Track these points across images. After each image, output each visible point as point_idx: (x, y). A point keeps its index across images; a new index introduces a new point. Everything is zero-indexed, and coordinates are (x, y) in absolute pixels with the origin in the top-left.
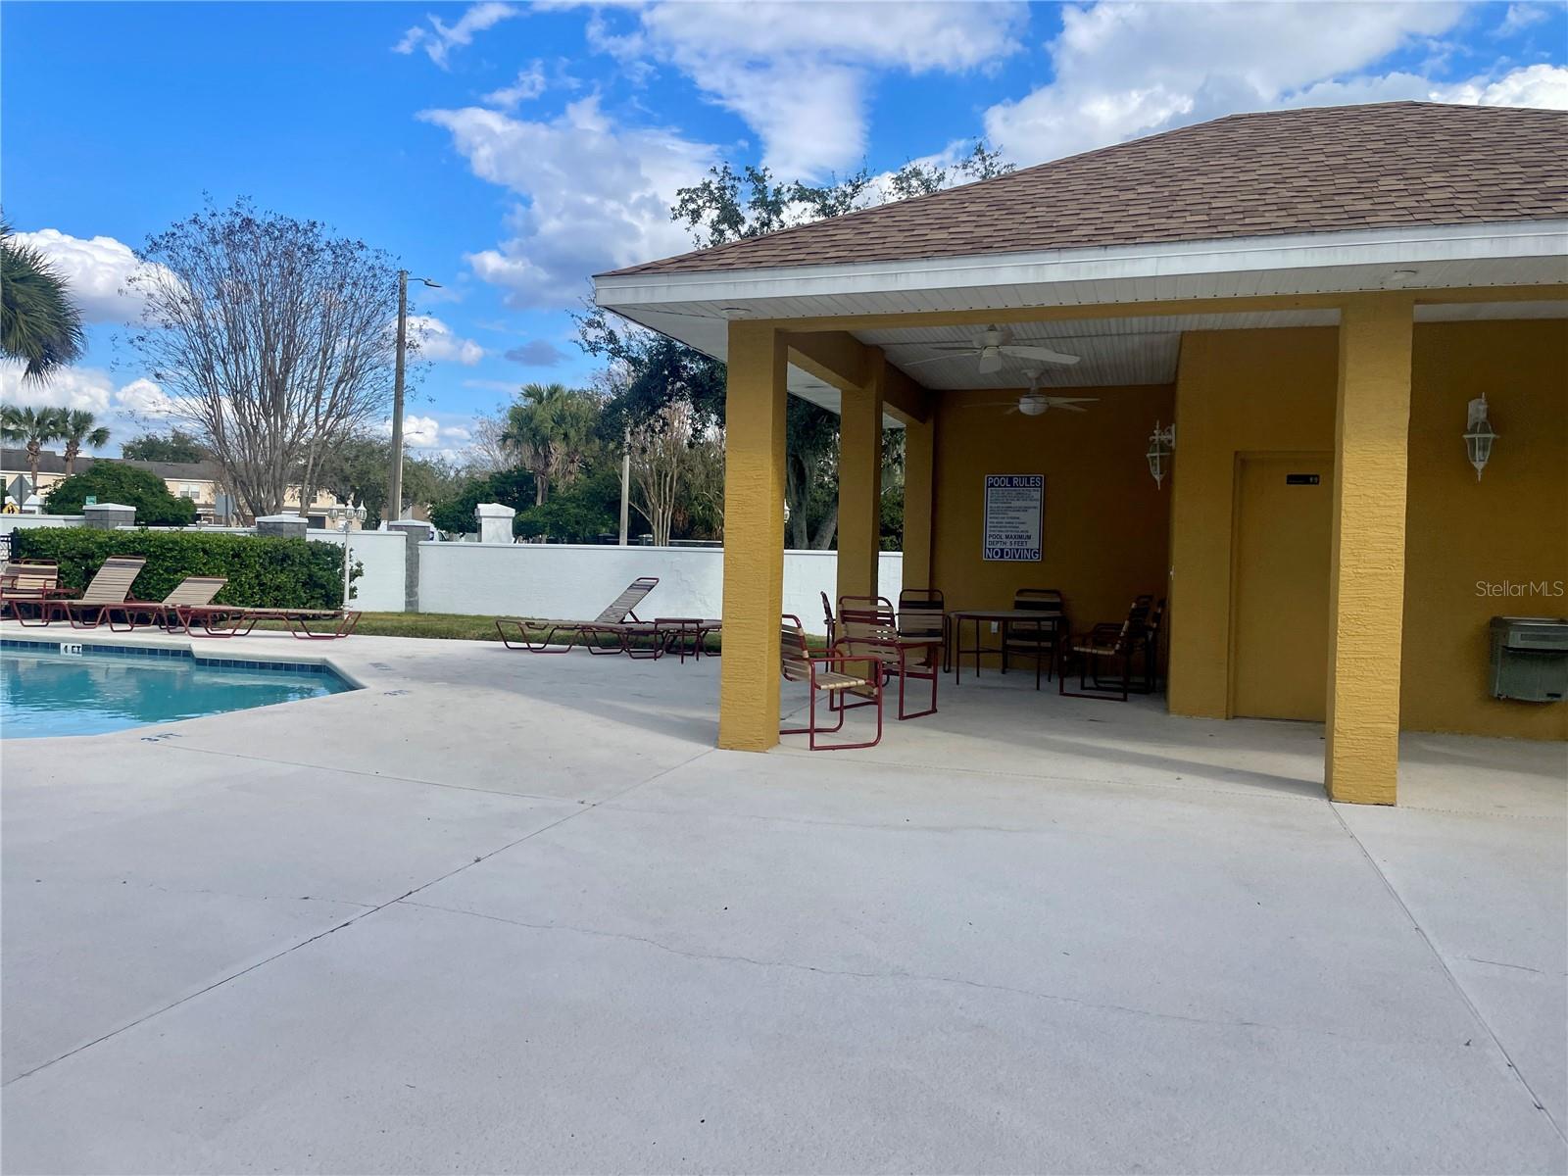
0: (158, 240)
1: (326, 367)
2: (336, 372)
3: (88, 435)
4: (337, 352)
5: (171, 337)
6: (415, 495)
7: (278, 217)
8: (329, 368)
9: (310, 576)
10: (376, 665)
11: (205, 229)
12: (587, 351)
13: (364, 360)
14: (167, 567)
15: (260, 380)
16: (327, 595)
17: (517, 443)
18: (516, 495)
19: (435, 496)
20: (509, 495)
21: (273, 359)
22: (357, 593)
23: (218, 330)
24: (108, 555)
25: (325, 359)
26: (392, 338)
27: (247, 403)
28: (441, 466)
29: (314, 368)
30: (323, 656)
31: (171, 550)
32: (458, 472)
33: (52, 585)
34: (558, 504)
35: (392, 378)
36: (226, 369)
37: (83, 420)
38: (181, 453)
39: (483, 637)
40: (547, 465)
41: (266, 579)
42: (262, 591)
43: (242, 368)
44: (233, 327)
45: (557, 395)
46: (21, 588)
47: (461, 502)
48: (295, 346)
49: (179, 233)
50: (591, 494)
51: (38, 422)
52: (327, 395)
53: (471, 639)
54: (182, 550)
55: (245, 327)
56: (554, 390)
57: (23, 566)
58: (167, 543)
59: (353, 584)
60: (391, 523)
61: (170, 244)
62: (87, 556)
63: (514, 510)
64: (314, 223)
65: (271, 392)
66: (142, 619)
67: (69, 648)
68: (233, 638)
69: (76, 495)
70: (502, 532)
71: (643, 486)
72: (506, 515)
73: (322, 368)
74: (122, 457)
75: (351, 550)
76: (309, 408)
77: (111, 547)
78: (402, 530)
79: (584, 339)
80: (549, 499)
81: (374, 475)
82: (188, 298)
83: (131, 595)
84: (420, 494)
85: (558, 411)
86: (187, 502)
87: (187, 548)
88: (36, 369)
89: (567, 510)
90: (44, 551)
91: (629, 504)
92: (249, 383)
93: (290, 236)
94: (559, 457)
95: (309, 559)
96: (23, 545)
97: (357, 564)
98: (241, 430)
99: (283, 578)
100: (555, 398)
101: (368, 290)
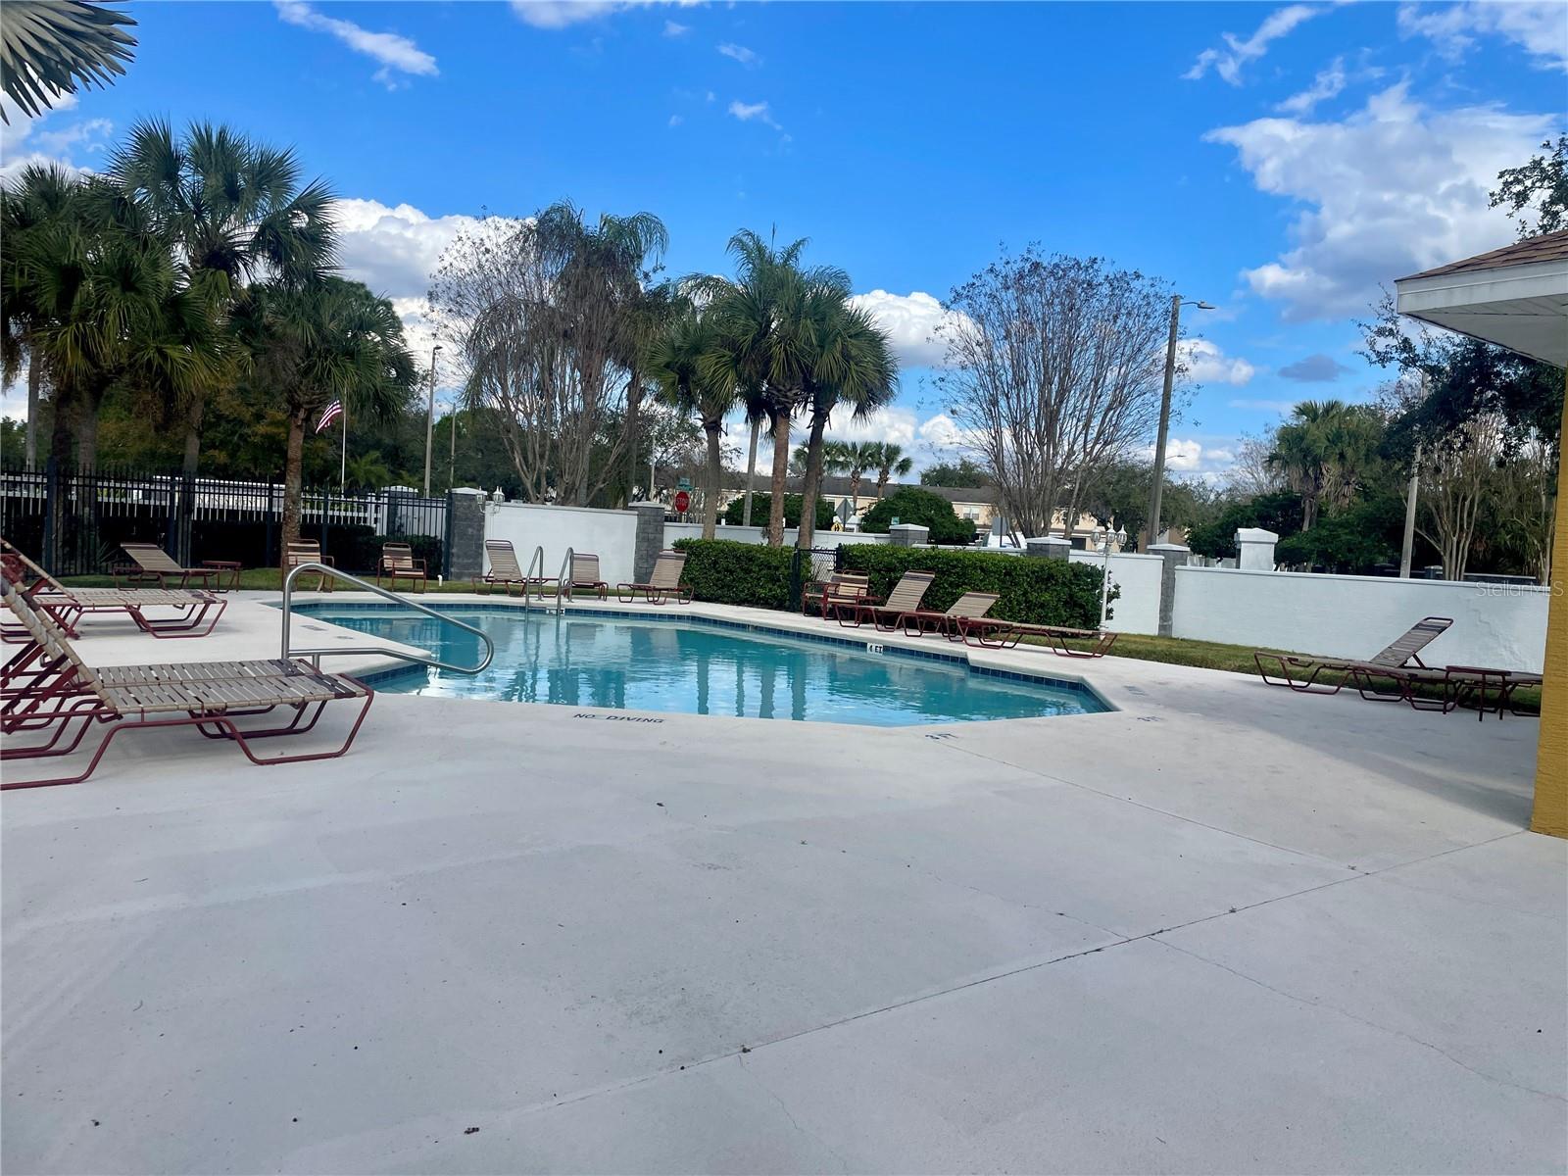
0: (961, 290)
1: (1096, 396)
2: (1106, 400)
3: (895, 464)
4: (1107, 382)
5: (965, 377)
6: (1174, 518)
7: (1063, 258)
8: (1100, 397)
9: (1071, 596)
10: (1130, 689)
11: (1000, 277)
12: (1374, 362)
13: (1133, 386)
14: (952, 582)
15: (1037, 411)
16: (1085, 615)
17: (1285, 465)
18: (1280, 519)
19: (1194, 519)
20: (1271, 518)
21: (1050, 392)
22: (1114, 614)
23: (1004, 368)
24: (907, 569)
25: (1096, 389)
26: (1161, 363)
27: (1024, 433)
28: (1201, 490)
29: (1086, 397)
30: (1081, 675)
31: (955, 567)
32: (1218, 495)
33: (864, 593)
34: (1328, 529)
35: (1158, 404)
36: (1008, 403)
37: (893, 451)
38: (964, 479)
39: (1240, 669)
40: (1318, 487)
41: (1032, 596)
42: (1029, 608)
43: (1023, 401)
44: (1017, 365)
45: (1334, 412)
46: (842, 594)
47: (1220, 526)
48: (1069, 378)
49: (978, 283)
50: (1368, 519)
51: (860, 454)
52: (1096, 423)
53: (1226, 670)
54: (965, 567)
55: (1027, 363)
56: (1331, 406)
57: (844, 576)
58: (952, 561)
59: (1110, 606)
60: (1149, 547)
61: (970, 294)
62: (890, 569)
63: (1277, 535)
64: (1096, 259)
65: (1046, 422)
66: (928, 626)
67: (874, 648)
68: (1002, 650)
70: (1263, 558)
71: (1434, 510)
72: (1267, 540)
73: (1093, 397)
74: (920, 484)
75: (1110, 572)
76: (1079, 436)
77: (909, 562)
78: (1159, 554)
79: (1372, 348)
80: (1318, 524)
81: (1134, 498)
82: (981, 341)
83: (922, 605)
84: (1179, 518)
85: (1334, 429)
86: (969, 523)
87: (968, 566)
88: (861, 410)
89: (1339, 536)
90: (859, 563)
91: (1415, 532)
92: (1028, 415)
93: (1072, 274)
94: (1333, 479)
95: (1070, 580)
96: (845, 558)
97: (1114, 586)
98: (1018, 459)
99: (1047, 596)
100: (1331, 415)
101: (1141, 318)
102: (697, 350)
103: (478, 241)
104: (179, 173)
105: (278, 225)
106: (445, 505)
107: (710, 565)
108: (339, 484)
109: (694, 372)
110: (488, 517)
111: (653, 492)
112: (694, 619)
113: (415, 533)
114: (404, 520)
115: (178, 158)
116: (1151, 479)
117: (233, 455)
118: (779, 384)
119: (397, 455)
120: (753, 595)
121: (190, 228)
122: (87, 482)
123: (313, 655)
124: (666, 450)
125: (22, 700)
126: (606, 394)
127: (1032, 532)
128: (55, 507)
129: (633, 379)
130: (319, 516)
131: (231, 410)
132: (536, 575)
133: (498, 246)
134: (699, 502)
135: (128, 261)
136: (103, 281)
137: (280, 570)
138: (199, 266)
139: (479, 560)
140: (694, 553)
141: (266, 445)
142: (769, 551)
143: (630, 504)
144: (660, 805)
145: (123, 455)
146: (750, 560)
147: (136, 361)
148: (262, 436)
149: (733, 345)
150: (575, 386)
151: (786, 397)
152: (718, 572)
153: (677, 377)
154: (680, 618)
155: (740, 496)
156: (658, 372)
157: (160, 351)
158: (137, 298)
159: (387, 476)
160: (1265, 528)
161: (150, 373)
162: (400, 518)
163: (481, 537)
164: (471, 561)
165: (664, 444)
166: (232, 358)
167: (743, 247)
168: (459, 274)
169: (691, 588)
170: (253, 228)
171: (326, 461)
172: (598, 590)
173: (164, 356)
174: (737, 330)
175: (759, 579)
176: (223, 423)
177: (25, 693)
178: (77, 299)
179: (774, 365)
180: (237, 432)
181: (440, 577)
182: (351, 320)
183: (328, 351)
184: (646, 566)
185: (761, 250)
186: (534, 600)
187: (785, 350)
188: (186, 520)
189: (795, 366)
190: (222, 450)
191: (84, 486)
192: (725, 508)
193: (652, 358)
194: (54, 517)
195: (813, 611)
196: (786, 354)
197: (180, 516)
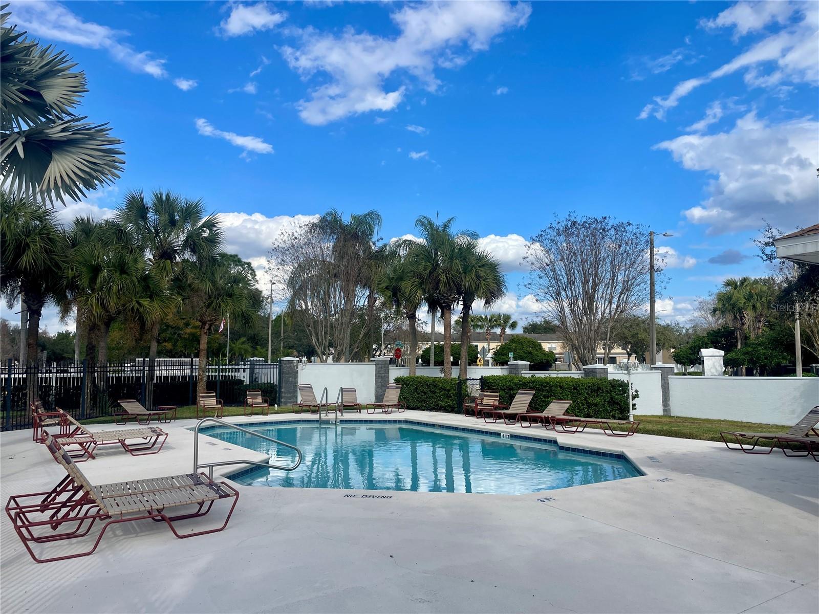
0: (535, 238)
1: (613, 287)
2: (619, 288)
3: (509, 324)
4: (619, 279)
5: (541, 281)
6: (664, 344)
7: (588, 218)
8: (615, 287)
9: (612, 398)
10: (651, 458)
11: (555, 230)
12: (766, 260)
13: (633, 281)
14: (544, 395)
15: (582, 296)
16: (621, 408)
17: (723, 313)
18: (724, 342)
19: (675, 344)
20: (719, 342)
21: (588, 286)
22: (636, 407)
23: (562, 276)
24: (519, 389)
25: (613, 283)
26: (647, 268)
27: (576, 309)
28: (677, 328)
29: (608, 288)
30: (622, 450)
31: (545, 387)
32: (687, 330)
33: (497, 403)
34: (751, 347)
35: (648, 289)
36: (566, 293)
37: (507, 318)
38: (545, 329)
39: (712, 439)
40: (743, 324)
41: (590, 400)
42: (589, 407)
43: (574, 292)
44: (569, 274)
45: (746, 283)
46: (486, 403)
47: (690, 348)
48: (598, 278)
49: (544, 234)
50: (774, 341)
51: (490, 321)
52: (615, 300)
53: (704, 440)
54: (551, 387)
55: (574, 272)
56: (744, 281)
57: (485, 393)
58: (543, 383)
59: (634, 402)
60: (652, 366)
61: (540, 239)
62: (511, 389)
63: (723, 352)
64: (605, 217)
65: (588, 303)
66: (534, 420)
67: (505, 436)
68: (576, 434)
69: (505, 352)
70: (717, 364)
71: (811, 334)
72: (718, 355)
73: (612, 288)
74: (523, 332)
75: (632, 384)
76: (606, 308)
77: (520, 385)
78: (658, 370)
79: (763, 252)
80: (746, 344)
81: (641, 335)
82: (549, 263)
83: (529, 408)
84: (667, 344)
85: (747, 293)
86: (551, 353)
87: (553, 386)
88: (488, 302)
89: (759, 351)
90: (493, 386)
91: (801, 346)
92: (577, 299)
93: (594, 226)
94: (751, 319)
95: (610, 389)
96: (486, 384)
97: (635, 391)
98: (574, 323)
99: (598, 400)
100: (745, 285)
101: (634, 245)
102: (401, 278)
103: (291, 234)
104: (148, 215)
105: (194, 236)
106: (278, 367)
107: (414, 390)
108: (226, 356)
109: (400, 290)
110: (299, 372)
111: (383, 347)
112: (407, 422)
113: (263, 381)
114: (257, 375)
115: (147, 208)
116: (648, 324)
117: (174, 345)
118: (444, 293)
119: (254, 338)
120: (438, 405)
121: (153, 240)
122: (102, 369)
123: (209, 466)
124: (389, 325)
125: (62, 509)
126: (357, 303)
127: (586, 361)
128: (87, 381)
129: (370, 294)
130: (216, 376)
131: (174, 322)
132: (324, 402)
133: (301, 235)
134: (407, 351)
135: (123, 261)
136: (111, 271)
137: (196, 406)
138: (157, 258)
139: (296, 394)
140: (405, 384)
141: (191, 338)
142: (445, 381)
143: (371, 359)
144: (391, 556)
145: (122, 348)
146: (435, 386)
147: (127, 308)
148: (188, 334)
149: (420, 276)
150: (341, 301)
151: (448, 299)
152: (418, 394)
153: (392, 293)
154: (400, 422)
155: (428, 346)
156: (382, 291)
157: (138, 302)
158: (127, 277)
159: (250, 349)
160: (716, 348)
161: (133, 313)
162: (256, 374)
163: (296, 382)
164: (291, 395)
165: (387, 322)
166: (172, 302)
167: (423, 224)
168: (282, 250)
169: (405, 403)
170: (182, 238)
171: (220, 344)
172: (357, 407)
173: (140, 304)
174: (421, 268)
175: (440, 397)
176: (170, 328)
177: (64, 505)
178: (98, 281)
179: (441, 285)
180: (176, 333)
181: (276, 405)
182: (230, 278)
183: (219, 295)
184: (380, 391)
185: (430, 224)
186: (323, 416)
187: (446, 276)
188: (150, 384)
189: (452, 284)
190: (169, 343)
191: (101, 372)
192: (421, 352)
193: (379, 284)
194: (86, 387)
195: (471, 413)
196: (447, 278)
197: (148, 383)
